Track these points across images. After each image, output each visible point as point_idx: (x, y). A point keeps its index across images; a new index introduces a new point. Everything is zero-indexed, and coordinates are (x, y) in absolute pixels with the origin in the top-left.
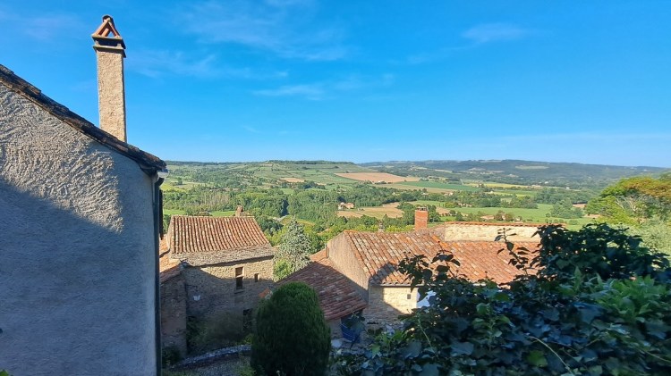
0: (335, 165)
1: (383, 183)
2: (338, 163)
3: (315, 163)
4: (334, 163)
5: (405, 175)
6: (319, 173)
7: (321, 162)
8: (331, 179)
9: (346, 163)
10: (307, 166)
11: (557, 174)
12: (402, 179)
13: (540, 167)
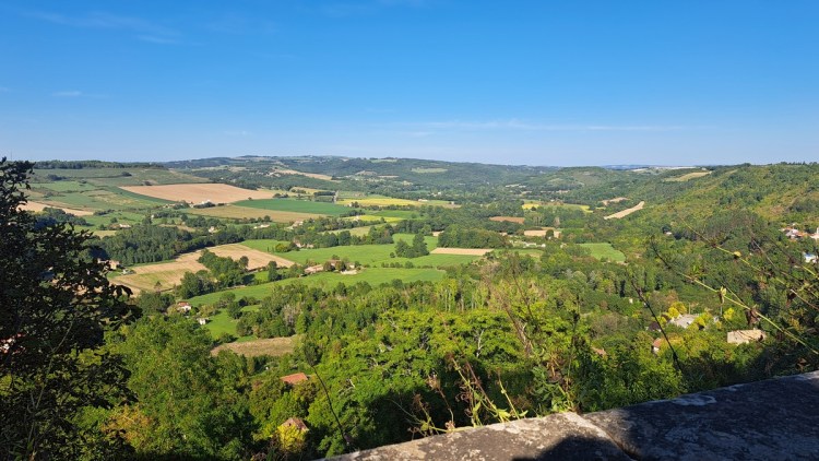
0: (124, 170)
1: (209, 205)
2: (130, 166)
3: (80, 166)
4: (122, 166)
5: (253, 187)
6: (87, 186)
7: (94, 165)
8: (111, 199)
9: (147, 166)
10: (59, 173)
11: (456, 180)
12: (245, 194)
13: (439, 170)
